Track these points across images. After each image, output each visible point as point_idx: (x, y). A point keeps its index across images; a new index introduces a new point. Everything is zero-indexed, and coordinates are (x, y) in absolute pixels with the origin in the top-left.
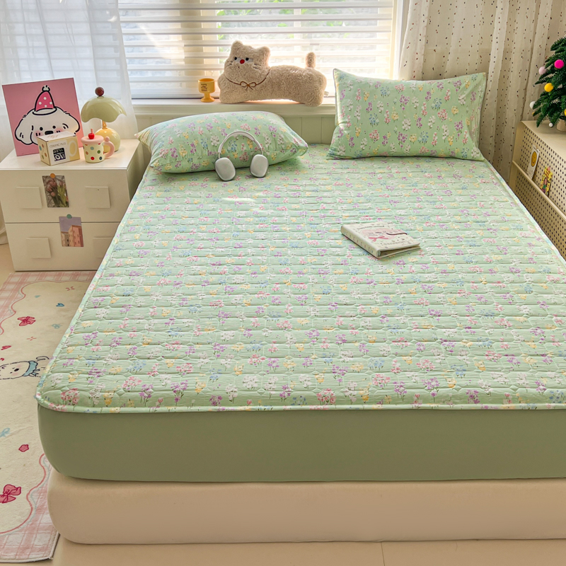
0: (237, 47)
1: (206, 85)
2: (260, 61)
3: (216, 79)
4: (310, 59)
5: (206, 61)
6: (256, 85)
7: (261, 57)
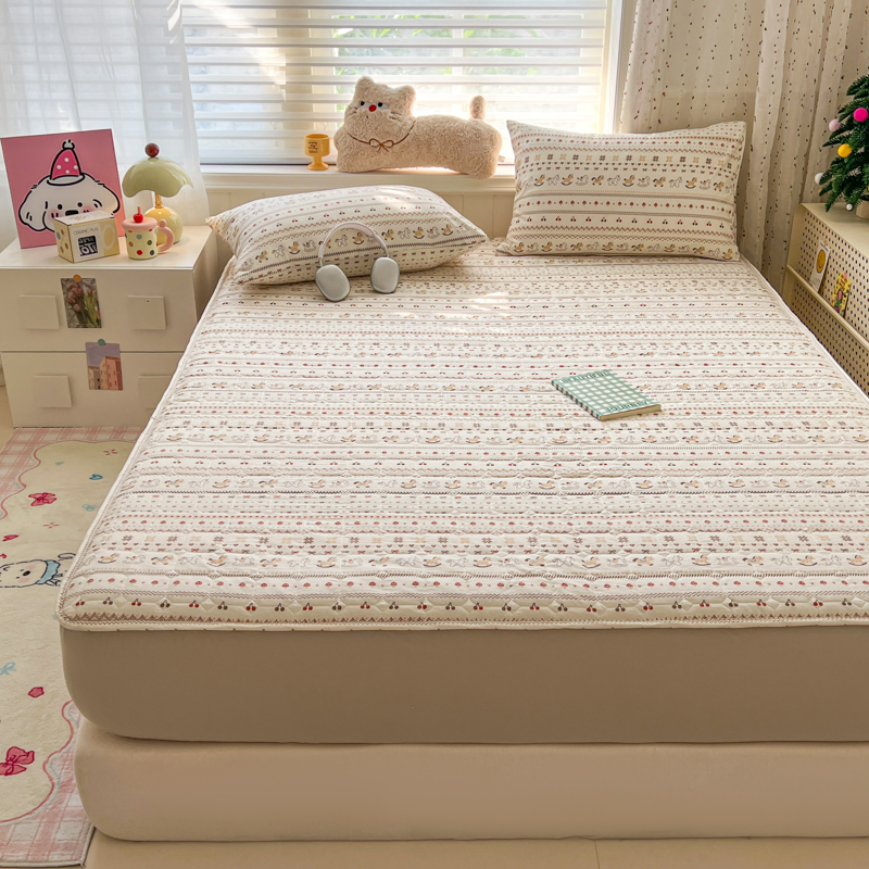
0: (364, 86)
1: (317, 144)
3: (331, 136)
4: (477, 106)
5: (316, 108)
6: (393, 144)
7: (402, 102)
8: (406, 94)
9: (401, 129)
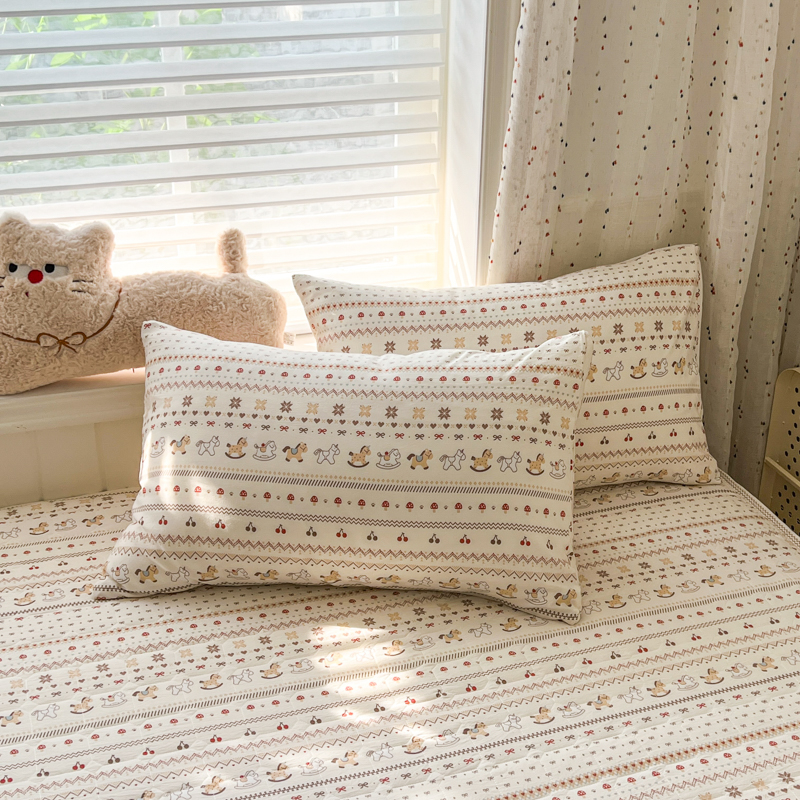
2: (90, 268)
4: (232, 249)
6: (85, 338)
7: (92, 256)
8: (96, 241)
9: (96, 309)
